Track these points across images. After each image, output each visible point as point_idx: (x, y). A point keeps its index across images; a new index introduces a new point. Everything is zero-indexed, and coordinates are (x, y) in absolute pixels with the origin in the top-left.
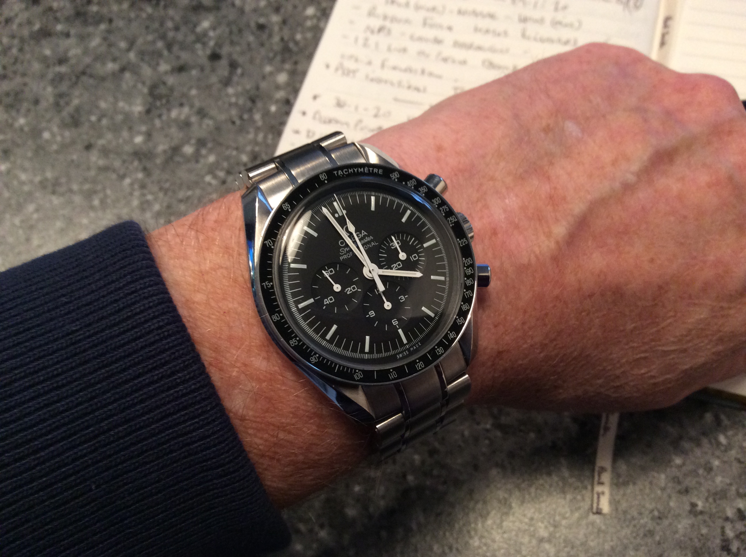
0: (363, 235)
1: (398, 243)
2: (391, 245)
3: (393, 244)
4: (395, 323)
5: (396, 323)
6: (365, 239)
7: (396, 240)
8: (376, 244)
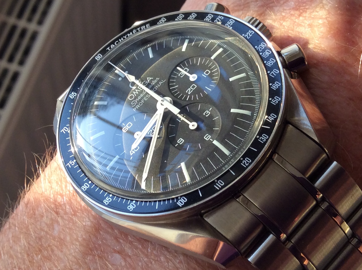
0: (149, 81)
1: (186, 70)
2: (179, 75)
3: (182, 73)
4: (207, 139)
5: (209, 137)
6: (152, 83)
7: (183, 69)
8: (164, 82)
